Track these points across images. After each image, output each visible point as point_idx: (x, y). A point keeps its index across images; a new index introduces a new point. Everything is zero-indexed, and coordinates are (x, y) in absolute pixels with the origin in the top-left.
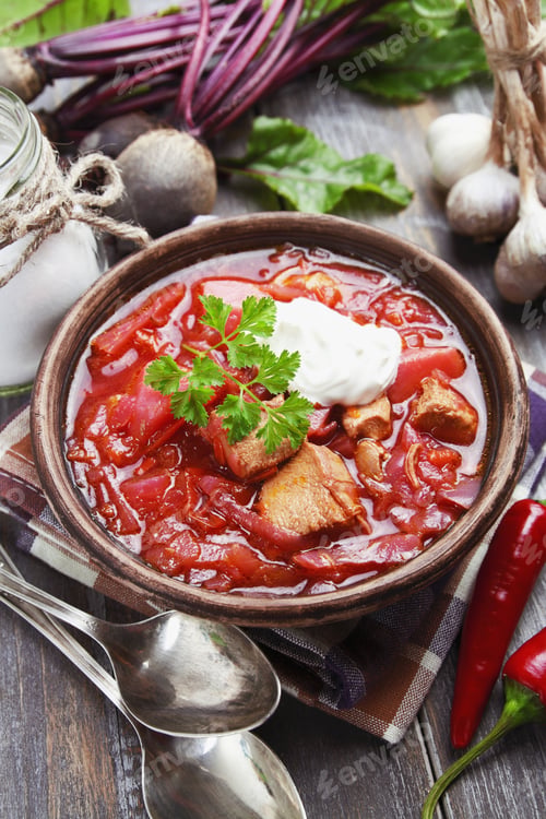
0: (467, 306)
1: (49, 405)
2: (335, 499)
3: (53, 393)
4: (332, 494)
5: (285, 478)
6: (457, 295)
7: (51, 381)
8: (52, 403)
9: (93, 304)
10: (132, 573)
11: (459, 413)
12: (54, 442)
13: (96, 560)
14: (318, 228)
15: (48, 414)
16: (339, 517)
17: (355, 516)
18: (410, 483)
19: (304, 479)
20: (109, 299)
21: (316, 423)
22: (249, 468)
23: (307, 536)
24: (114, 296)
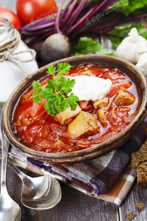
0: (131, 70)
2: (89, 125)
3: (9, 109)
4: (88, 123)
5: (75, 121)
6: (128, 67)
7: (9, 106)
8: (9, 112)
9: (22, 86)
10: (27, 151)
11: (129, 97)
12: (8, 121)
13: (17, 149)
14: (87, 58)
15: (7, 114)
16: (91, 129)
17: (96, 129)
18: (113, 118)
19: (80, 121)
20: (27, 85)
21: (84, 106)
22: (64, 120)
23: (81, 136)
24: (29, 84)
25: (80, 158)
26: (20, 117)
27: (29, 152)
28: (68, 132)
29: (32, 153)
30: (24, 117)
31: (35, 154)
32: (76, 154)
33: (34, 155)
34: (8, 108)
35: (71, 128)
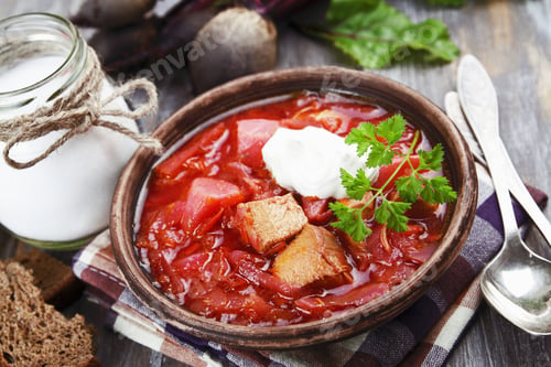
1: (123, 210)
2: (327, 261)
3: (126, 203)
4: (323, 257)
5: (291, 249)
6: (428, 116)
7: (125, 194)
8: (125, 209)
10: (177, 316)
12: (126, 234)
15: (122, 215)
16: (329, 272)
17: (342, 273)
18: (383, 248)
19: (304, 249)
20: (169, 138)
21: (315, 211)
22: (264, 243)
23: (305, 286)
24: (172, 135)
25: (302, 341)
26: (155, 225)
27: (183, 318)
28: (276, 276)
29: (190, 322)
30: (164, 226)
31: (198, 324)
32: (294, 333)
33: (195, 327)
34: (124, 198)
35: (282, 264)
